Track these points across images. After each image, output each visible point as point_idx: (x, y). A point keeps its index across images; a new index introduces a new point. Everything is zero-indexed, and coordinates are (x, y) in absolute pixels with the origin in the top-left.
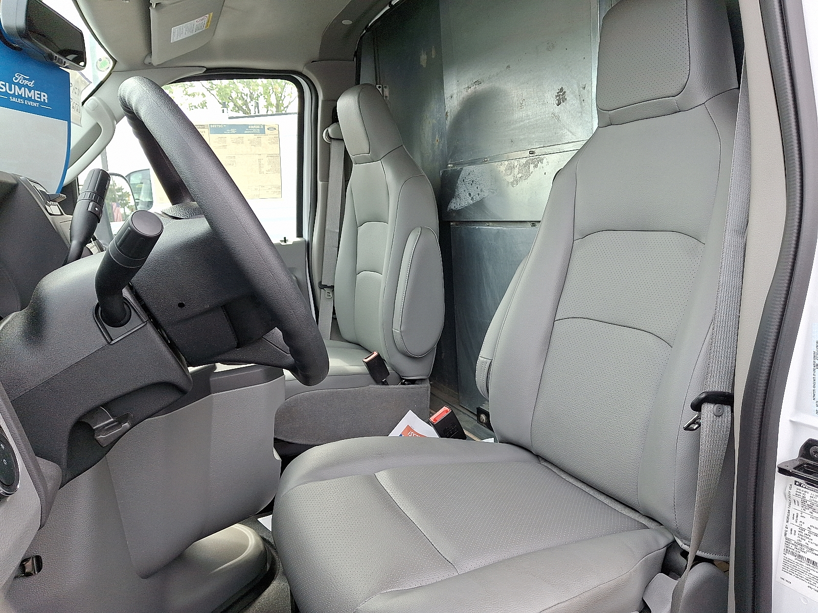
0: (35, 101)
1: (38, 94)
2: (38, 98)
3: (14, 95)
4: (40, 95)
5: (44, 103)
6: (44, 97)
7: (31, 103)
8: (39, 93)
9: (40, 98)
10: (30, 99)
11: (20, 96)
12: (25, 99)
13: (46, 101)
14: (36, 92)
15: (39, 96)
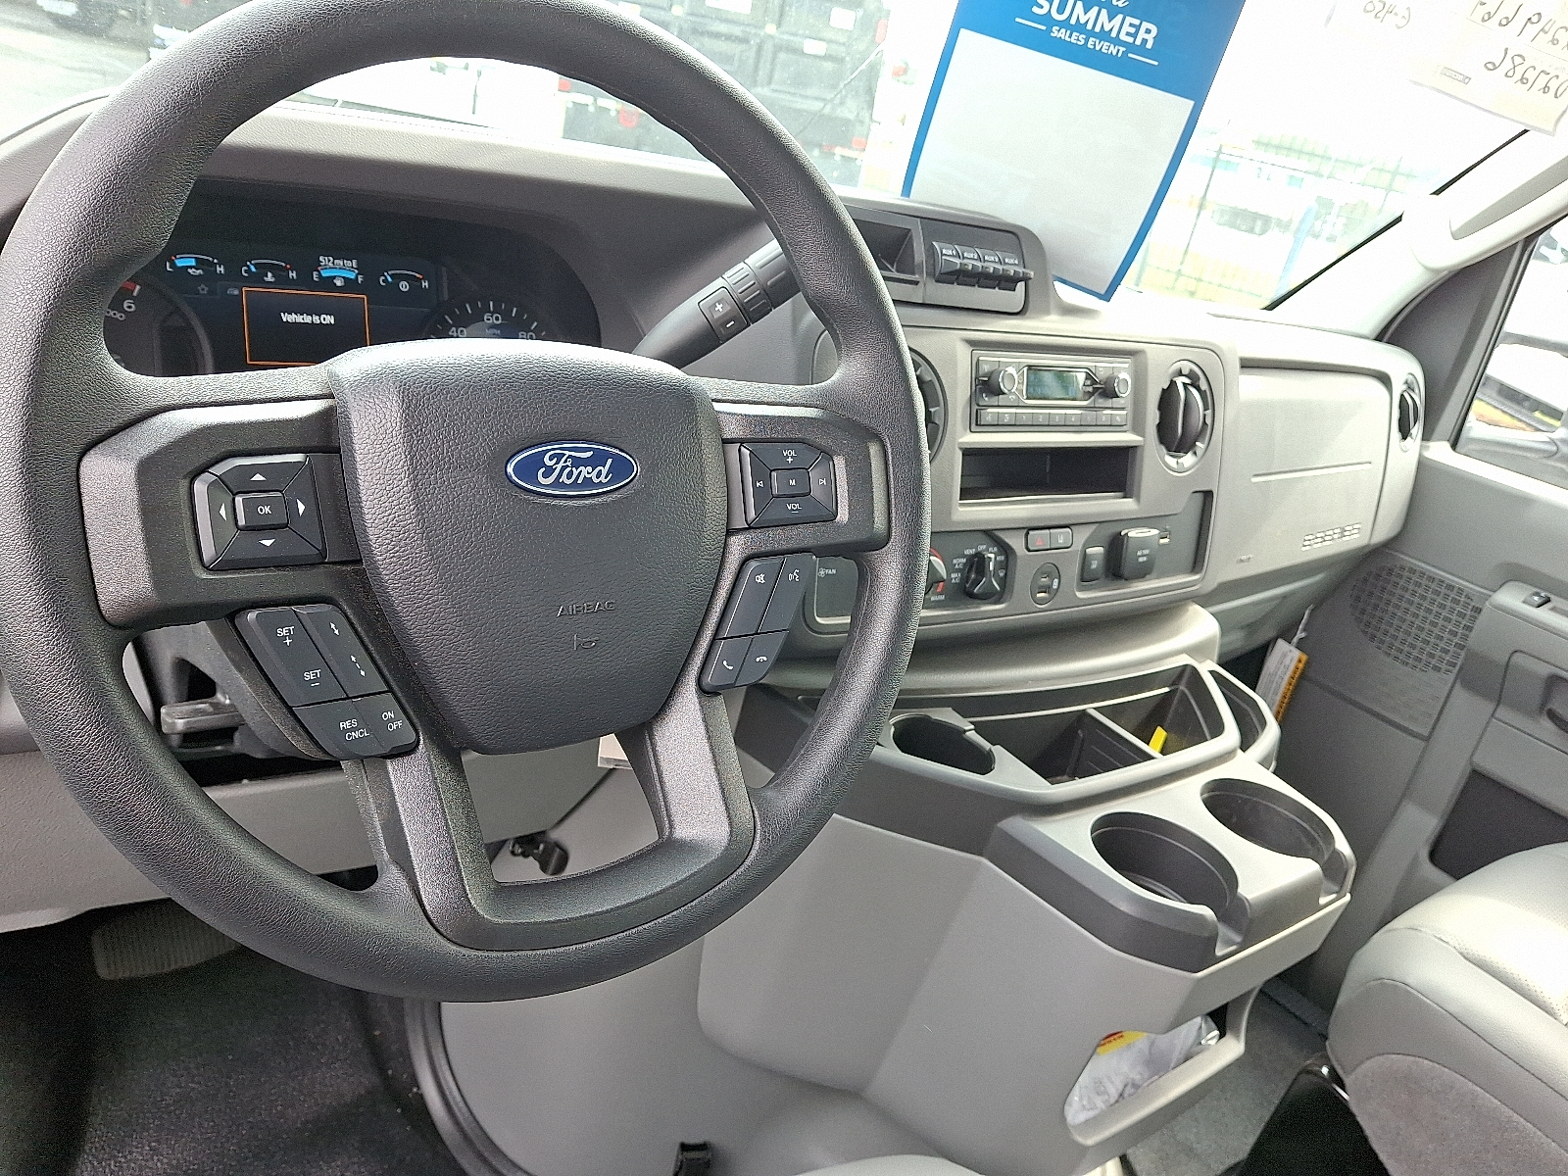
0: (1117, 41)
1: (1131, 25)
2: (1128, 34)
3: (1064, 24)
4: (1138, 28)
5: (1141, 49)
6: (1148, 33)
7: (1105, 47)
8: (1137, 22)
9: (1135, 36)
10: (1104, 35)
11: (1080, 27)
12: (1091, 34)
13: (1149, 45)
14: (1129, 19)
15: (1132, 30)
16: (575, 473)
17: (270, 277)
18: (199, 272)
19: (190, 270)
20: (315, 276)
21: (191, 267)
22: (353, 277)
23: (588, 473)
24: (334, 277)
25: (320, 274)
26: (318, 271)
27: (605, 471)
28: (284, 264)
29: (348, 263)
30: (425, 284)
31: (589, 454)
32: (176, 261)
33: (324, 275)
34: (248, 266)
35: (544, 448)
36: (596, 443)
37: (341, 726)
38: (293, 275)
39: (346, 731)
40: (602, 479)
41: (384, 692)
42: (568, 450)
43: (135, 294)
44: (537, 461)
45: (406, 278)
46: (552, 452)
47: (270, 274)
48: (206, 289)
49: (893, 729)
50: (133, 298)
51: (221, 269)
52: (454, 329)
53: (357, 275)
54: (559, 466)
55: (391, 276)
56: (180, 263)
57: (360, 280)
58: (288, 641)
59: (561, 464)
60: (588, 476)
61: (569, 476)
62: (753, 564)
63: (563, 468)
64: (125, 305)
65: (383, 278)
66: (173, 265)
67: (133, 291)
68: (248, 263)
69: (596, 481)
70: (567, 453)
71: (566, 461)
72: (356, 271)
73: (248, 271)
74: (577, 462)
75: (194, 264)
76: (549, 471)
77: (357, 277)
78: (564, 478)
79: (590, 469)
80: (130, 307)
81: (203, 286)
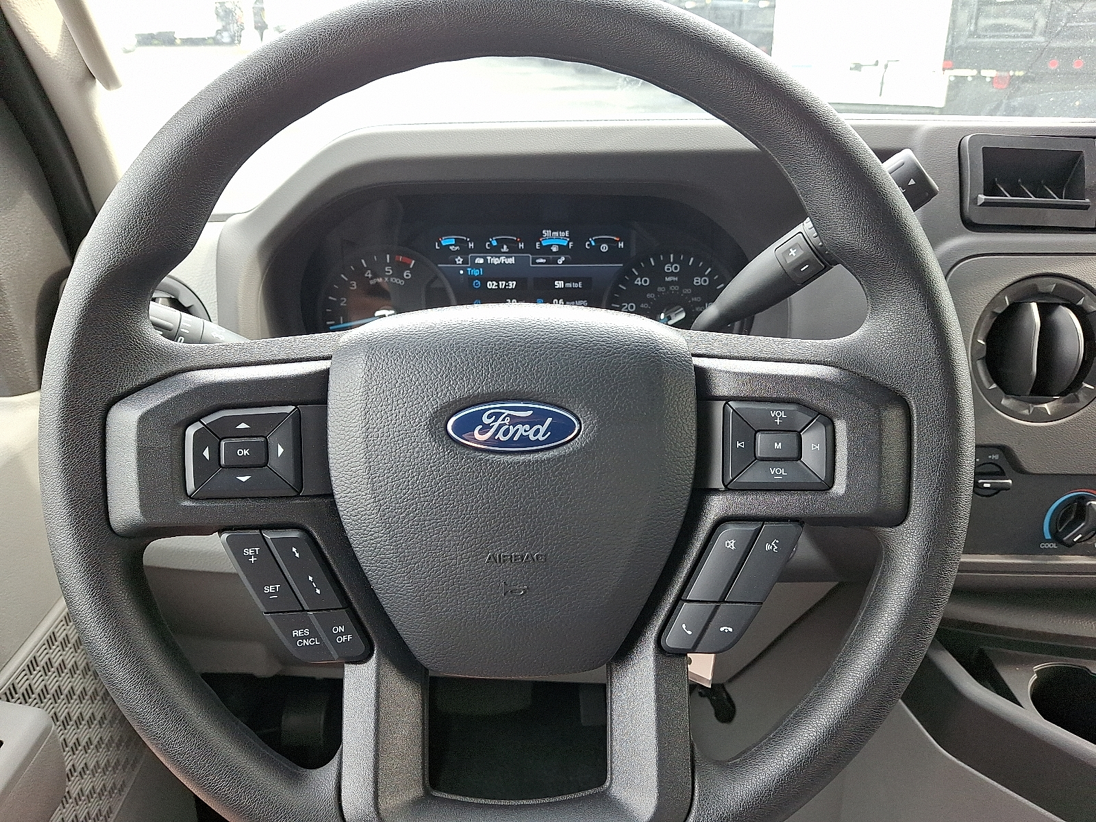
16: (512, 430)
17: (505, 249)
18: (457, 248)
19: (451, 248)
20: (537, 245)
21: (451, 245)
22: (565, 244)
23: (525, 431)
24: (552, 245)
25: (541, 244)
26: (540, 242)
27: (543, 429)
28: (515, 239)
29: (562, 234)
30: (621, 245)
31: (530, 413)
32: (442, 242)
33: (544, 244)
34: (490, 242)
35: (483, 408)
36: (540, 402)
37: (294, 634)
38: (521, 246)
39: (297, 638)
40: (540, 437)
41: (340, 609)
42: (506, 410)
43: (411, 266)
44: (476, 419)
45: (604, 241)
46: (492, 411)
47: (505, 247)
48: (462, 260)
49: (1035, 677)
50: (409, 269)
51: (471, 245)
52: (639, 279)
53: (569, 242)
54: (496, 424)
55: (595, 241)
56: (444, 243)
57: (570, 246)
58: (253, 560)
59: (499, 422)
60: (525, 434)
61: (506, 433)
62: (731, 528)
63: (500, 426)
64: (405, 274)
65: (588, 243)
66: (440, 244)
67: (410, 265)
68: (491, 240)
69: (532, 438)
70: (507, 412)
71: (503, 420)
72: (568, 239)
73: (490, 245)
74: (515, 421)
75: (454, 243)
76: (486, 428)
77: (568, 244)
78: (500, 435)
79: (527, 427)
80: (407, 276)
81: (459, 258)
